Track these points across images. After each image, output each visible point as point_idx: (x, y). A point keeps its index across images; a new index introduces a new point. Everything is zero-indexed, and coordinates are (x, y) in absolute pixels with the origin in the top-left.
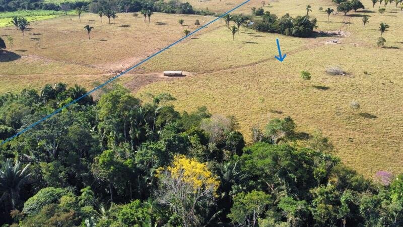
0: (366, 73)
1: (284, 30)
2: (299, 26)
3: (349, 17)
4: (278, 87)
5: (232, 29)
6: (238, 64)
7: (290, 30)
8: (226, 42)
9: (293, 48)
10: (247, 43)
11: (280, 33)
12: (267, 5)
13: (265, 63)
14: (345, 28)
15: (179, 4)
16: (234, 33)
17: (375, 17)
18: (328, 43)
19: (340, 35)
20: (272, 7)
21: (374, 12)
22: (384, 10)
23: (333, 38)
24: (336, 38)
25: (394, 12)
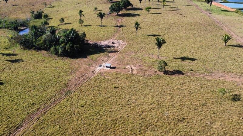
1: (50, 48)
3: (121, 17)
7: (55, 49)
12: (49, 6)
17: (144, 16)
18: (100, 68)
19: (114, 47)
20: (53, 7)
21: (141, 9)
22: (150, 8)
23: (105, 56)
24: (110, 54)
25: (157, 9)
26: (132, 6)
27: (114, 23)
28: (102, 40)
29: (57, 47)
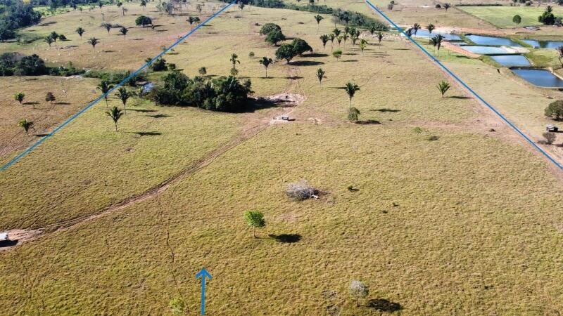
0: (350, 189)
1: (202, 102)
2: (226, 94)
3: (294, 67)
4: (207, 247)
5: (111, 113)
6: (127, 193)
7: (210, 102)
8: (103, 138)
9: (222, 138)
10: (142, 134)
11: (195, 106)
12: (169, 51)
13: (178, 182)
14: (293, 88)
15: (19, 59)
16: (116, 120)
17: (330, 64)
18: (275, 121)
19: (289, 101)
20: (177, 53)
21: (326, 55)
22: (340, 53)
23: (279, 110)
24: (284, 109)
25: (352, 54)
26: (312, 51)
27: (285, 74)
28: (270, 95)
29: (213, 100)
